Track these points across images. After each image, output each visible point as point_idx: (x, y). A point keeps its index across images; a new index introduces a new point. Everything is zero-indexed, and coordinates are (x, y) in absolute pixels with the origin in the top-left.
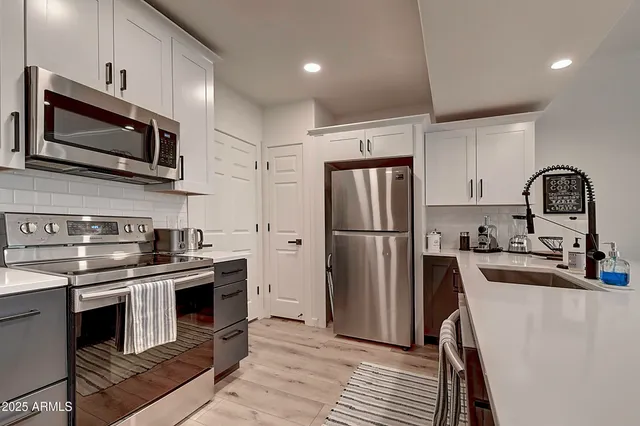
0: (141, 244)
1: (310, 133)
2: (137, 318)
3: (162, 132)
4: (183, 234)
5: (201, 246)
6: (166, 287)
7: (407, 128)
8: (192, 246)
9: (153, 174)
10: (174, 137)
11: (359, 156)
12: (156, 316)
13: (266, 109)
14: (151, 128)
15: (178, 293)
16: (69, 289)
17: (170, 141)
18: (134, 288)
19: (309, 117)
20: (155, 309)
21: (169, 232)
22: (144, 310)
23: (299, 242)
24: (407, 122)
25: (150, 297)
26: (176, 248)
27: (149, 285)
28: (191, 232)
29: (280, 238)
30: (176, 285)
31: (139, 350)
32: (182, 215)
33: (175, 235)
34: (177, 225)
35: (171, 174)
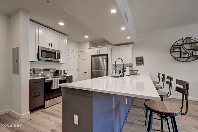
0: (54, 73)
1: (88, 49)
2: (53, 84)
3: (57, 53)
4: (61, 71)
5: (65, 74)
6: (58, 79)
7: (106, 48)
8: (63, 73)
9: (56, 60)
10: (59, 53)
11: (98, 54)
12: (56, 84)
13: (80, 43)
14: (56, 52)
15: (59, 81)
16: (45, 79)
17: (59, 54)
18: (53, 79)
19: (88, 46)
20: (56, 82)
21: (58, 71)
22: (54, 83)
23: (86, 73)
24: (107, 47)
25: (55, 81)
26: (60, 74)
27: (55, 79)
28: (63, 71)
29: (82, 72)
30: (59, 79)
31: (54, 88)
32: (61, 68)
33: (60, 71)
34: (60, 69)
35: (59, 60)
